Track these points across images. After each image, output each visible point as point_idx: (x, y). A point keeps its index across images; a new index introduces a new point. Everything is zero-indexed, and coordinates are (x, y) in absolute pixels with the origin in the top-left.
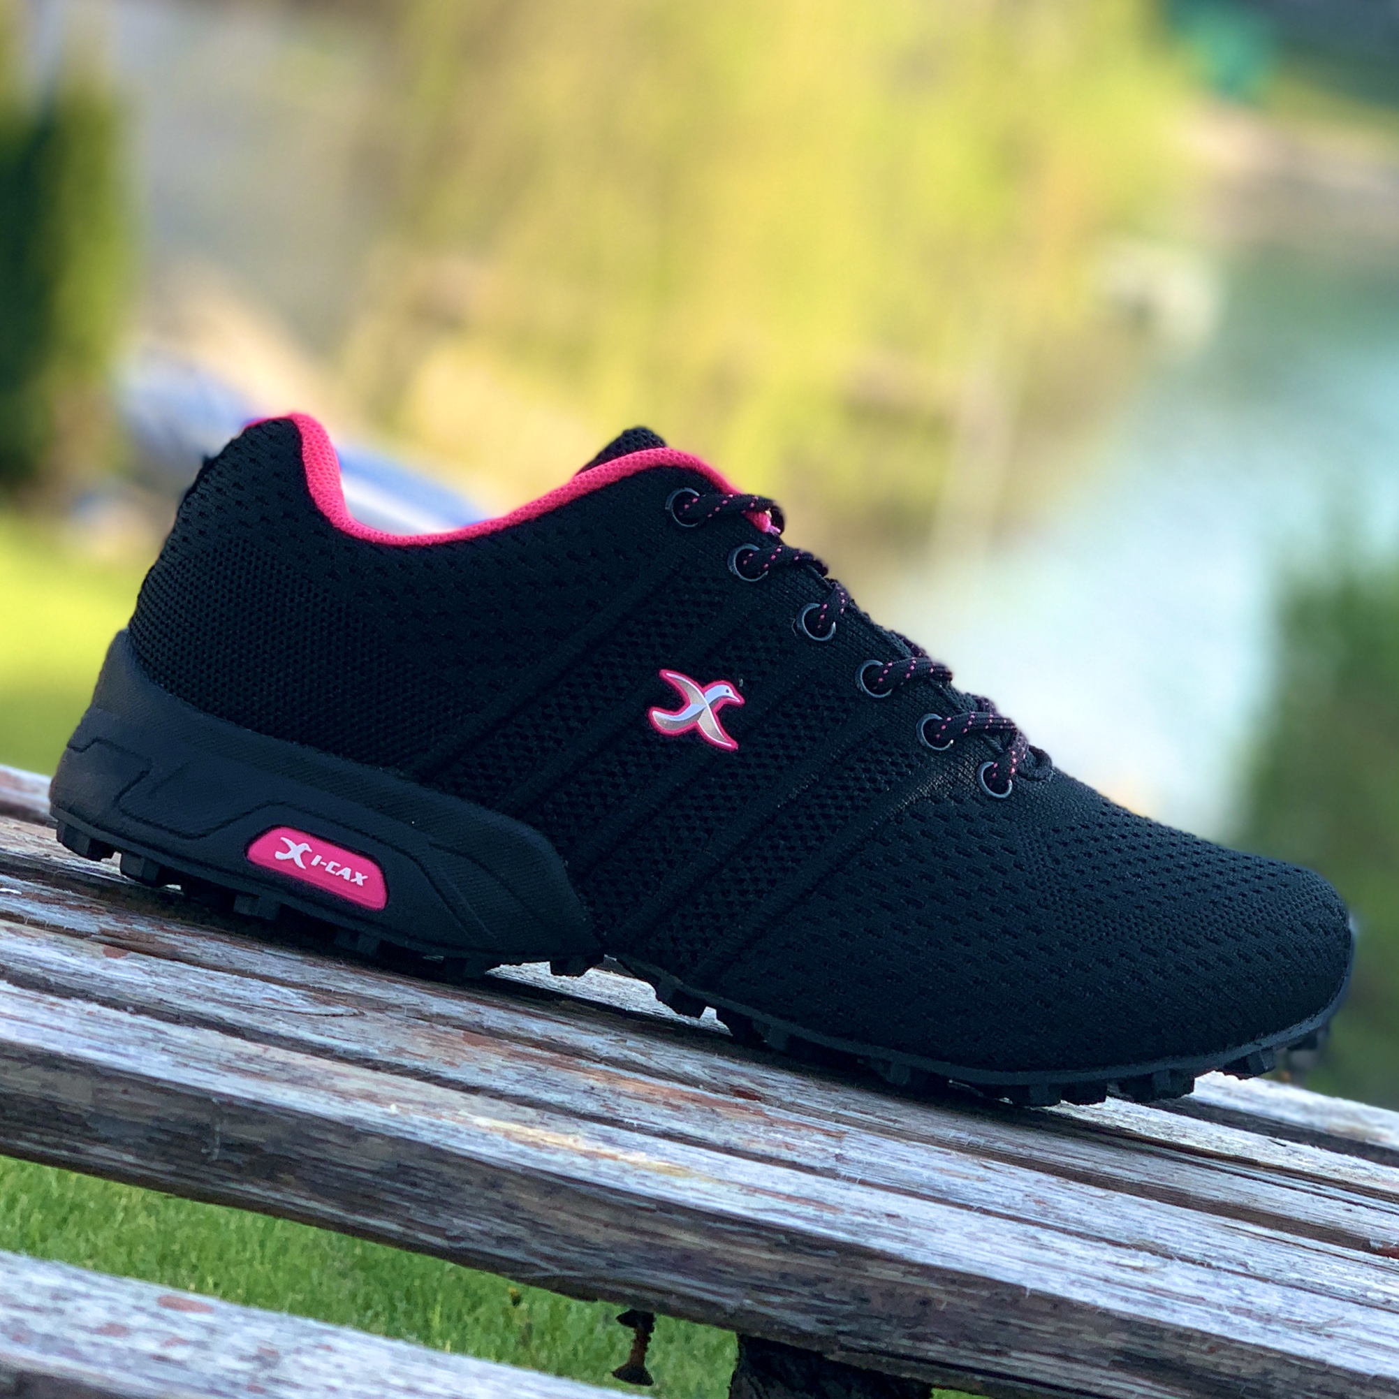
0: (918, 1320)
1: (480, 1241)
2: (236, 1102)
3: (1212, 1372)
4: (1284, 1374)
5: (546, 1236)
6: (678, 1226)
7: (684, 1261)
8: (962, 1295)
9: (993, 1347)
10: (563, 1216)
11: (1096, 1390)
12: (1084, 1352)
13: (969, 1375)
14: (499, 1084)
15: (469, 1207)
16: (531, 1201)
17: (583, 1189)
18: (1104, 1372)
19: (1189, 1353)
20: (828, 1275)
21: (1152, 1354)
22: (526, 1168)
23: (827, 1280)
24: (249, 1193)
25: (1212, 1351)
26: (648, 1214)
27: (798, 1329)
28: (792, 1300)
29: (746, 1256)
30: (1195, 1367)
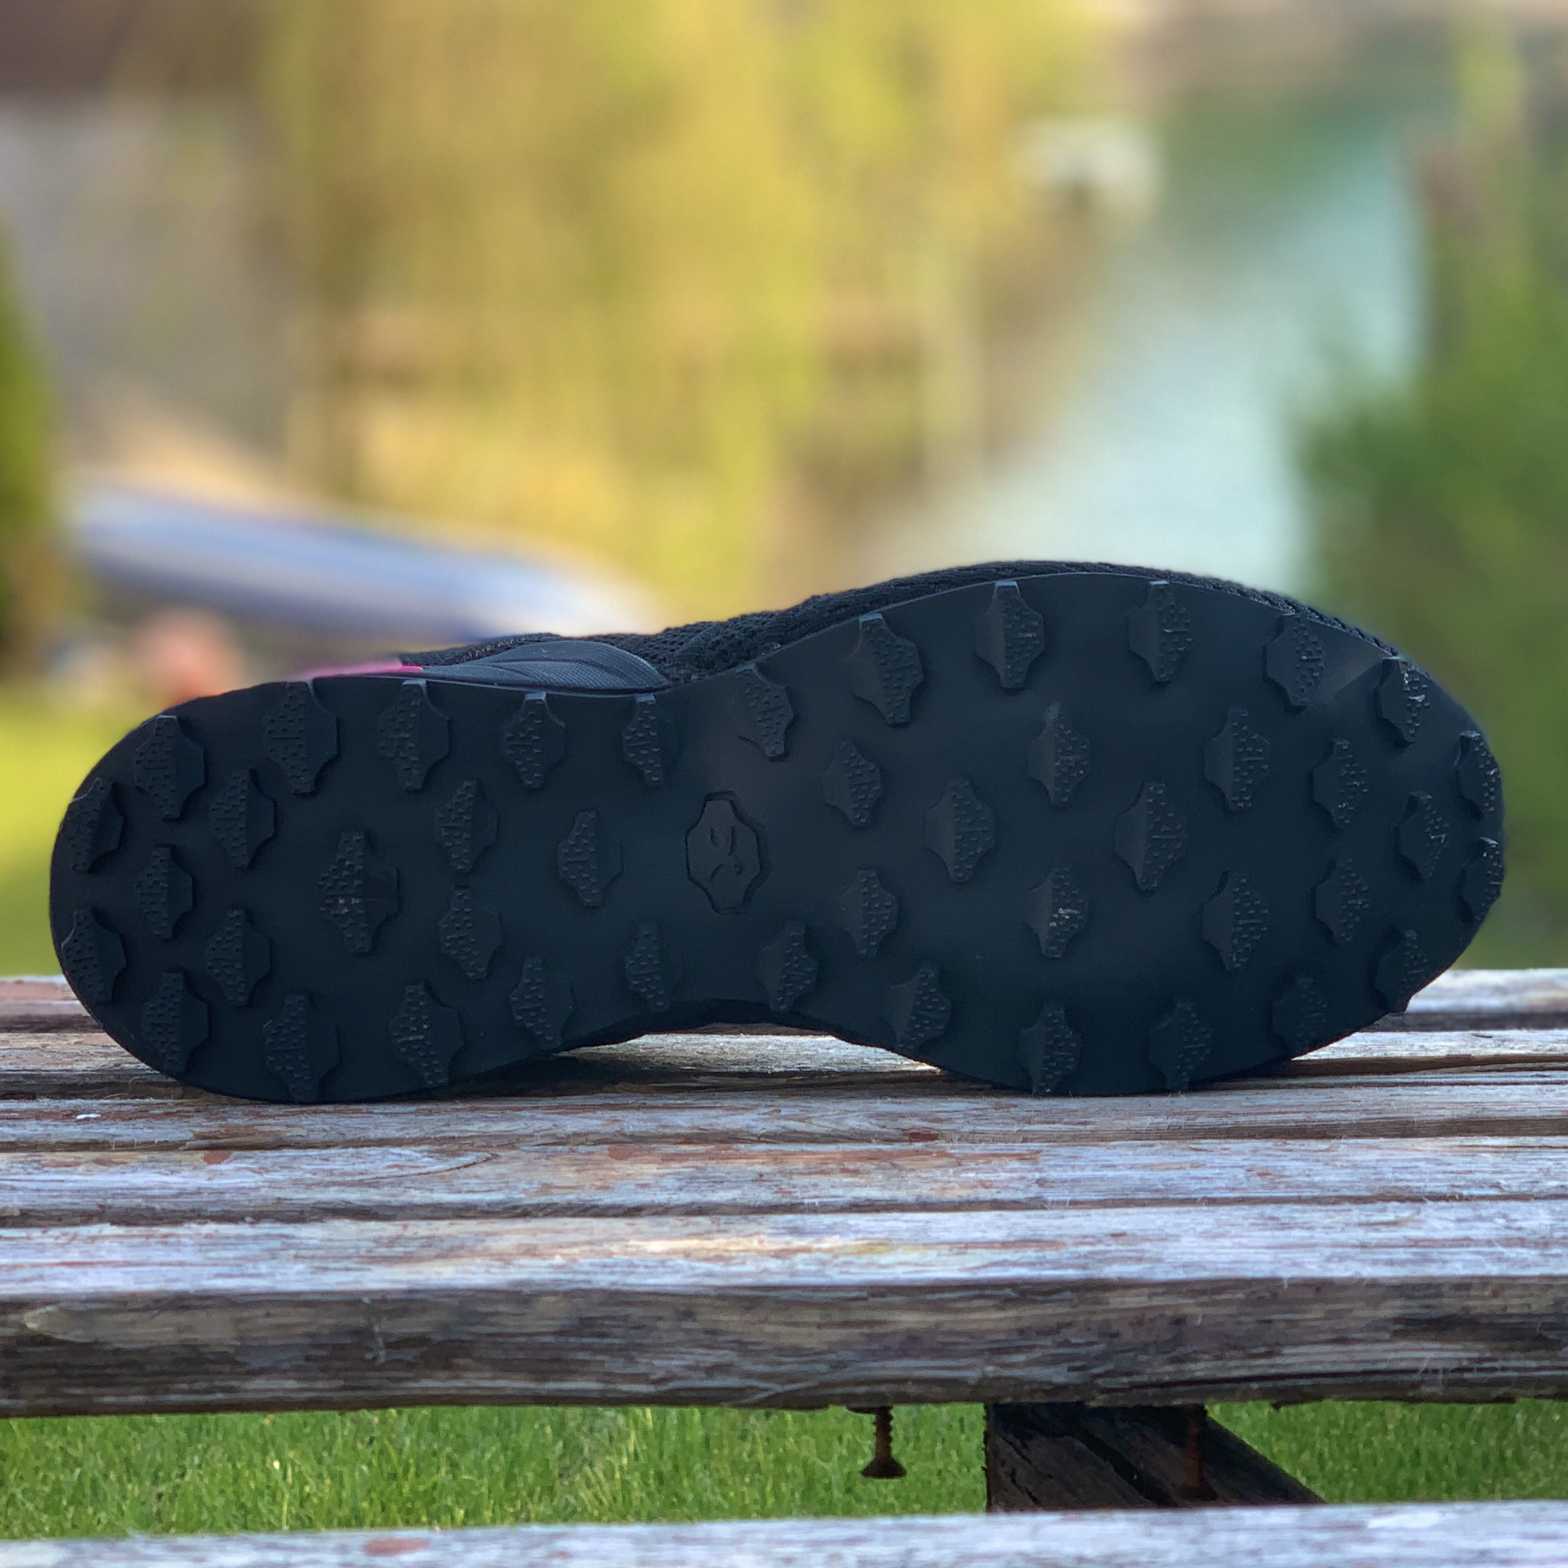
0: (1177, 1340)
1: (689, 1378)
2: (389, 1297)
3: (1501, 1316)
5: (758, 1353)
6: (891, 1307)
7: (912, 1344)
8: (1216, 1303)
9: (1263, 1350)
10: (770, 1328)
11: (1382, 1366)
12: (1361, 1330)
13: (1244, 1386)
14: (661, 1198)
15: (668, 1345)
16: (731, 1320)
17: (784, 1295)
18: (1387, 1346)
19: (1471, 1303)
20: (1068, 1320)
21: (1434, 1314)
22: (717, 1288)
23: (1069, 1325)
24: (427, 1388)
25: (1495, 1294)
26: (861, 1303)
27: (1050, 1383)
28: (1036, 1354)
29: (977, 1321)
30: (1482, 1315)
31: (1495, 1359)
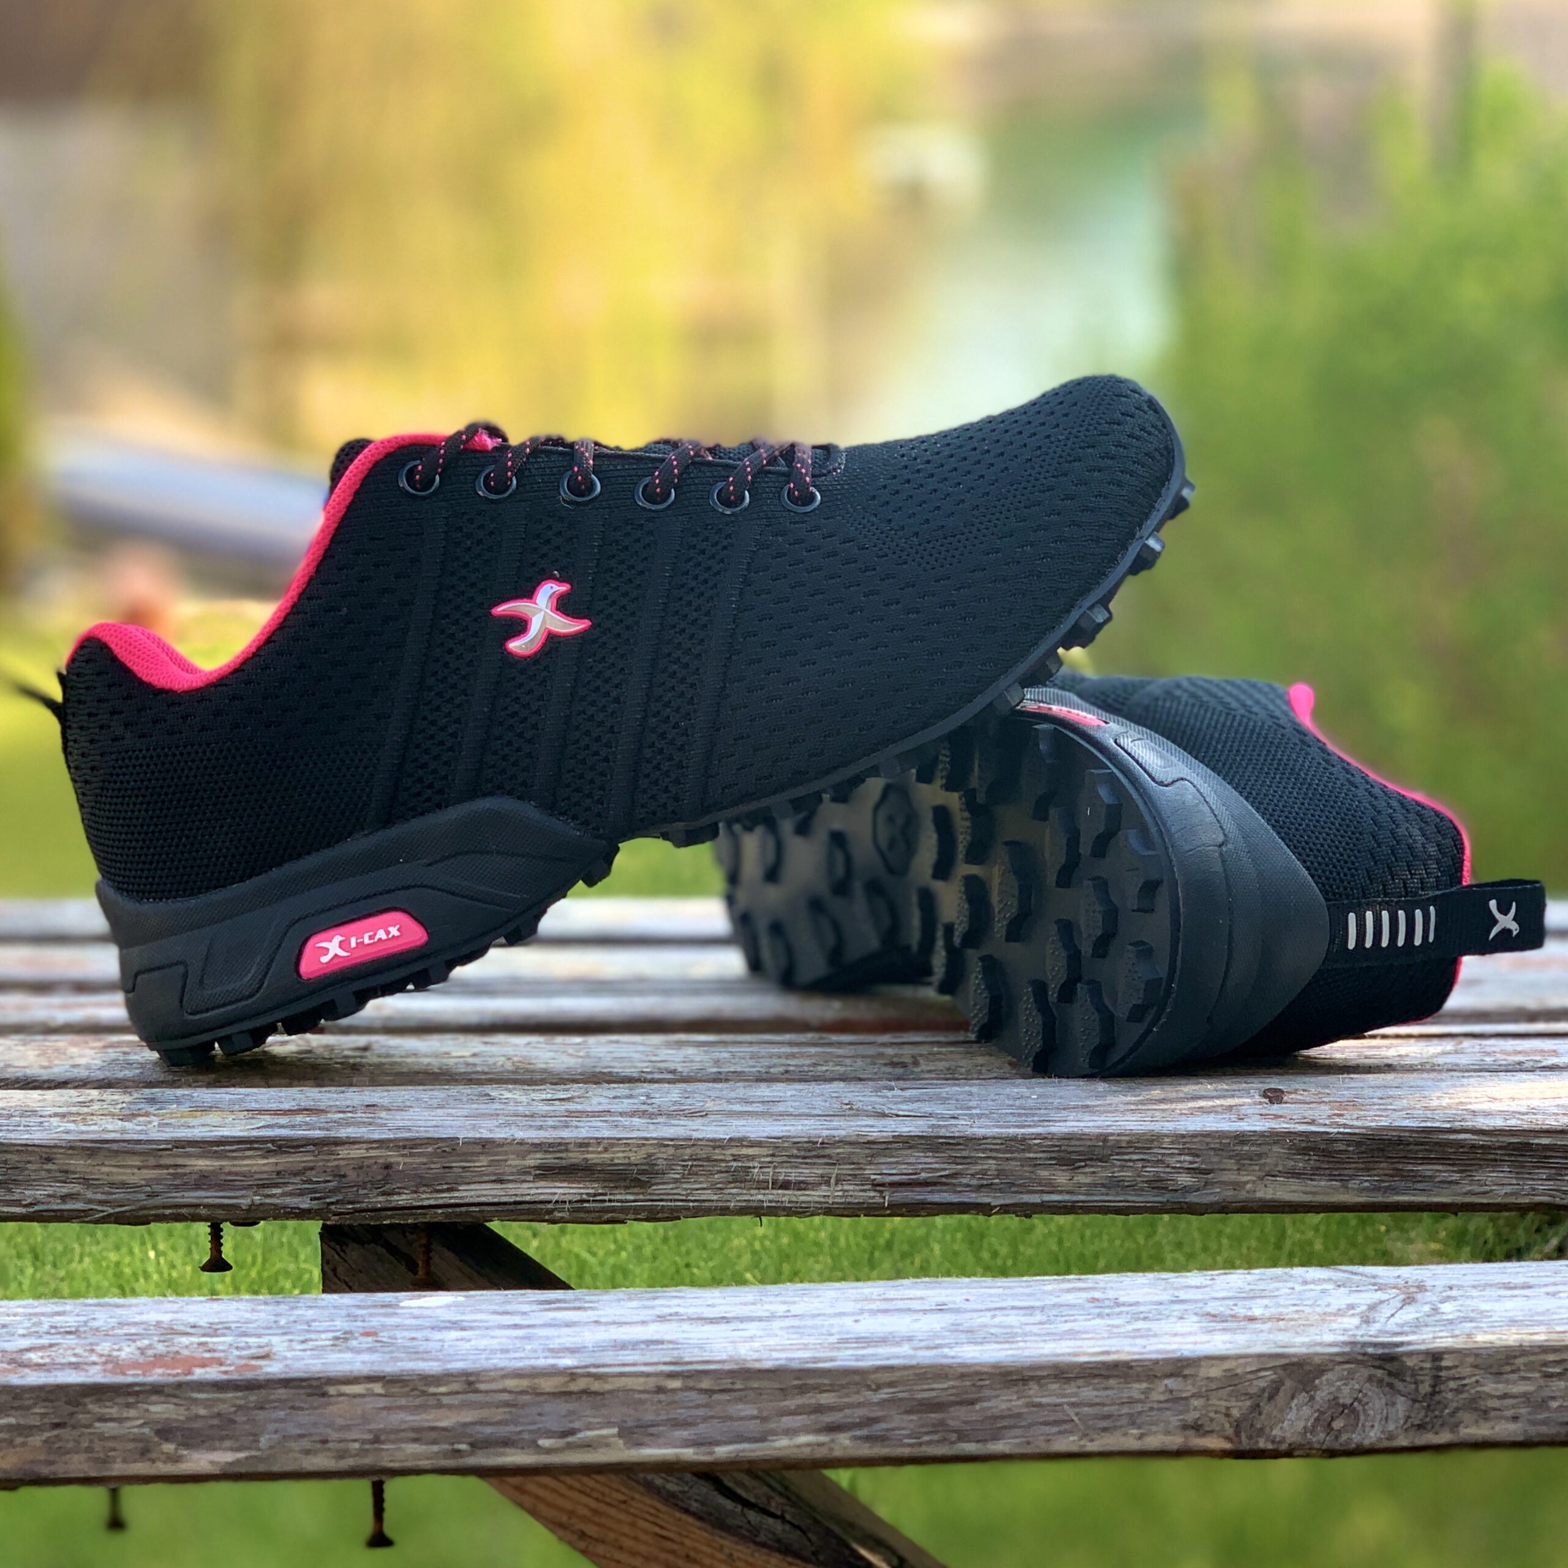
0: (386, 1180)
1: (49, 1203)
4: (663, 1154)
5: (97, 1186)
6: (189, 1156)
7: (203, 1180)
8: (411, 1155)
9: (445, 1187)
10: (105, 1169)
11: (528, 1198)
12: (512, 1174)
15: (34, 1180)
16: (78, 1164)
17: (115, 1146)
18: (531, 1185)
19: (589, 1156)
20: (311, 1164)
21: (564, 1163)
22: (70, 1141)
23: (312, 1169)
25: (606, 1150)
27: (298, 1208)
28: (290, 1188)
29: (247, 1165)
30: (596, 1164)
31: (605, 1194)
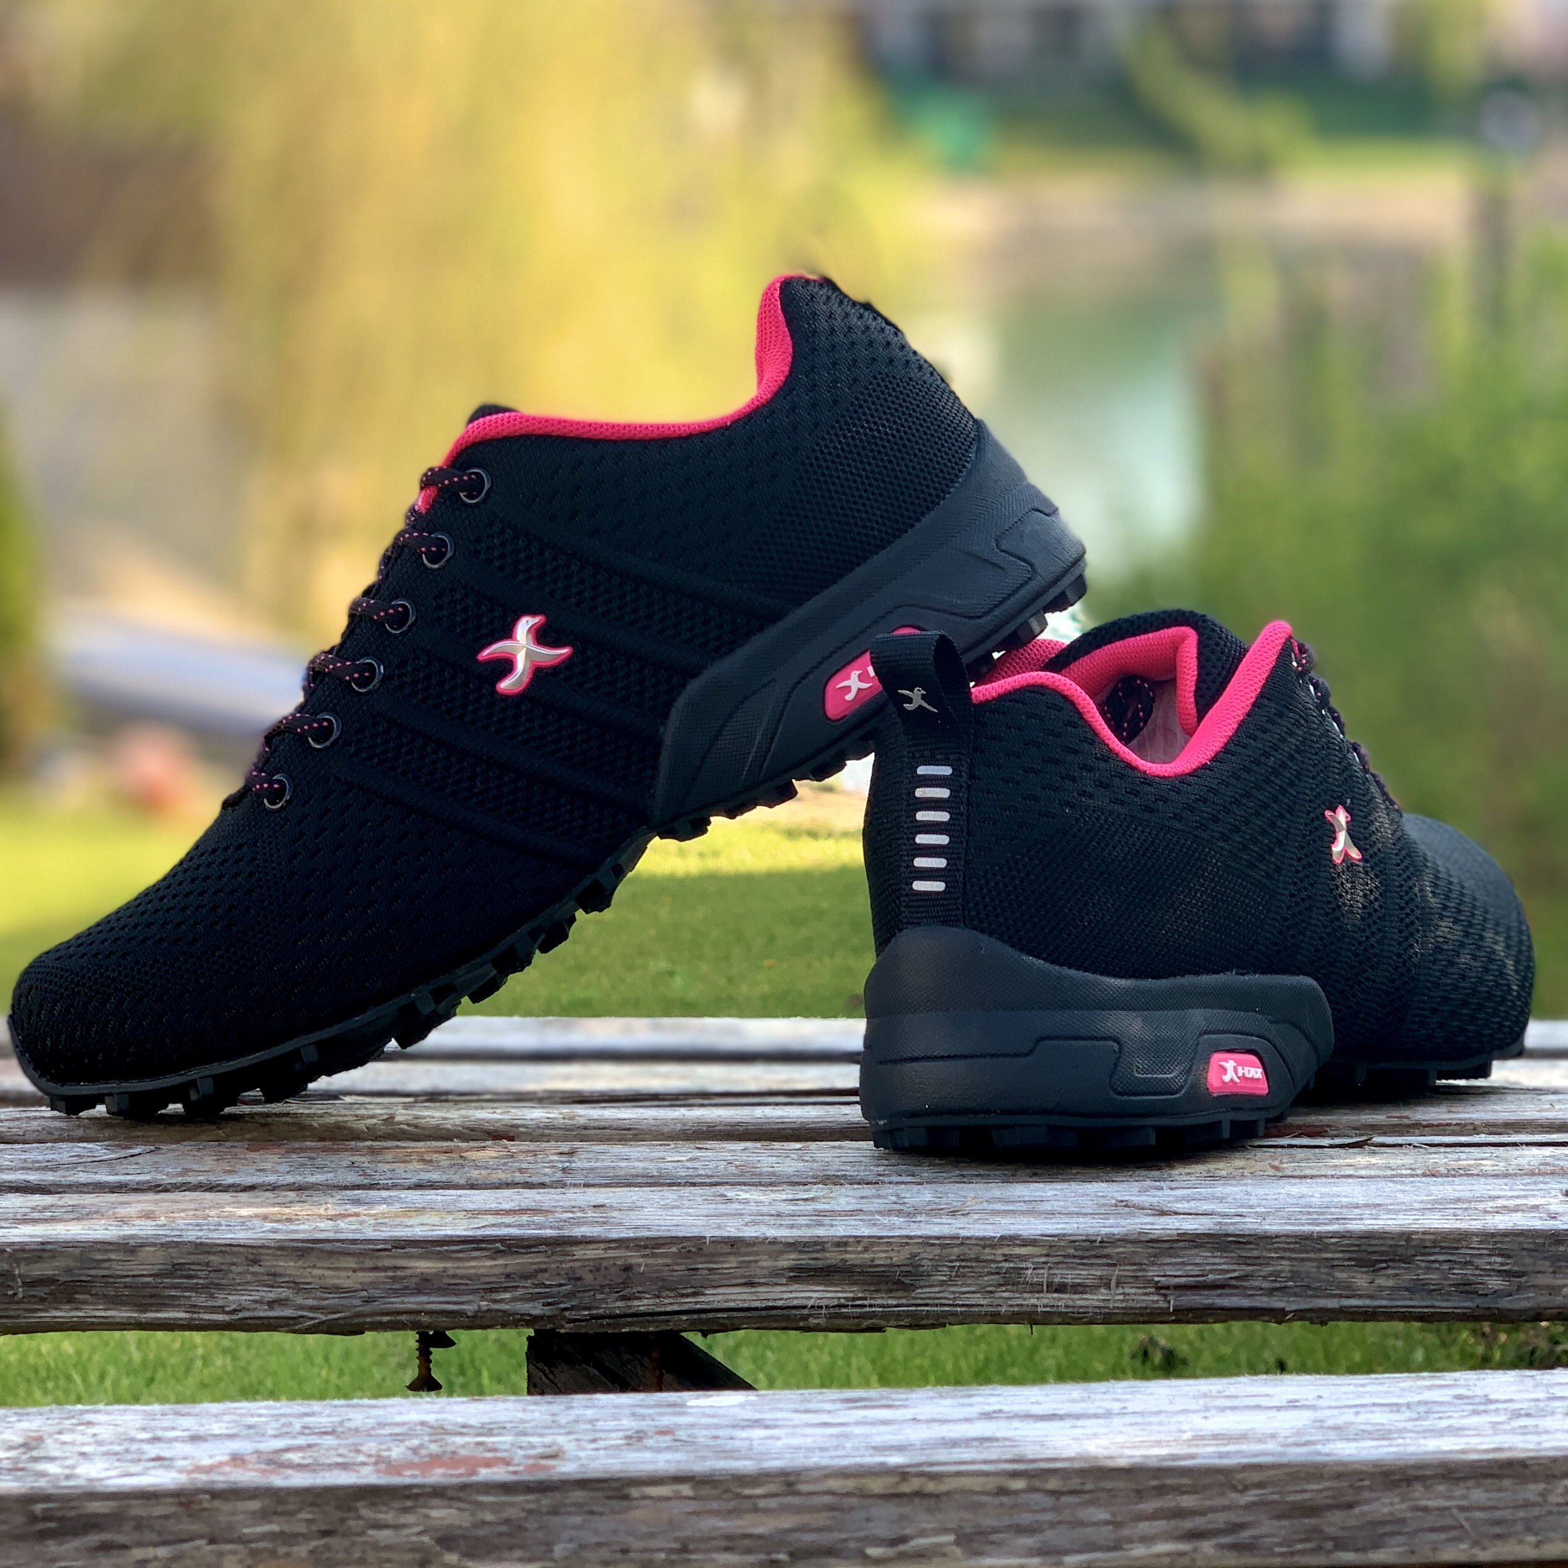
0: (625, 1284)
1: (255, 1309)
2: (27, 1247)
3: (870, 1266)
4: (928, 1253)
5: (308, 1291)
6: (411, 1256)
7: (425, 1284)
8: (654, 1255)
9: (690, 1291)
10: (317, 1272)
11: (780, 1303)
12: (765, 1277)
13: (676, 1317)
15: (239, 1284)
16: (289, 1266)
17: (328, 1246)
18: (784, 1289)
19: (848, 1256)
20: (543, 1266)
21: (820, 1264)
22: (279, 1241)
23: (545, 1271)
24: (55, 1317)
25: (866, 1249)
26: (387, 1253)
27: (529, 1315)
28: (519, 1293)
29: (474, 1267)
30: (855, 1266)
31: (865, 1299)
